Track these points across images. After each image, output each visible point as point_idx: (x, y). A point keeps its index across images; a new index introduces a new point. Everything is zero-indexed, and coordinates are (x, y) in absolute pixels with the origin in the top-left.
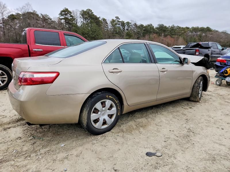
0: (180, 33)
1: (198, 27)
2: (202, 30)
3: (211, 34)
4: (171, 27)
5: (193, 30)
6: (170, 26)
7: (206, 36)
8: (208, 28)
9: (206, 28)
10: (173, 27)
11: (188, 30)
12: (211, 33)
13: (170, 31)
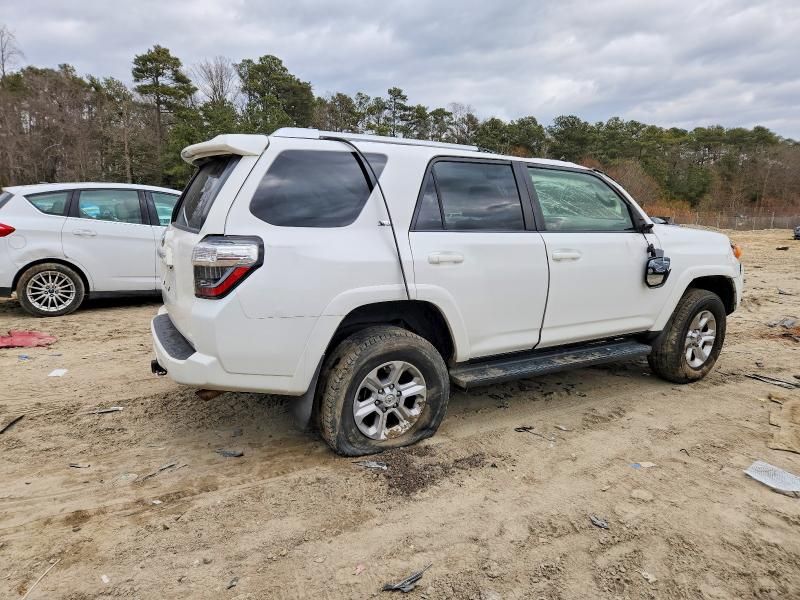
0: (642, 148)
1: (720, 128)
2: (738, 138)
3: (775, 155)
4: (608, 126)
5: (699, 140)
6: (601, 123)
7: (754, 161)
8: (759, 129)
9: (751, 133)
10: (616, 128)
11: (682, 138)
12: (771, 150)
13: (604, 143)
